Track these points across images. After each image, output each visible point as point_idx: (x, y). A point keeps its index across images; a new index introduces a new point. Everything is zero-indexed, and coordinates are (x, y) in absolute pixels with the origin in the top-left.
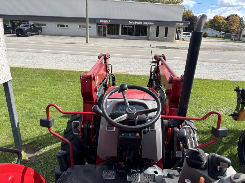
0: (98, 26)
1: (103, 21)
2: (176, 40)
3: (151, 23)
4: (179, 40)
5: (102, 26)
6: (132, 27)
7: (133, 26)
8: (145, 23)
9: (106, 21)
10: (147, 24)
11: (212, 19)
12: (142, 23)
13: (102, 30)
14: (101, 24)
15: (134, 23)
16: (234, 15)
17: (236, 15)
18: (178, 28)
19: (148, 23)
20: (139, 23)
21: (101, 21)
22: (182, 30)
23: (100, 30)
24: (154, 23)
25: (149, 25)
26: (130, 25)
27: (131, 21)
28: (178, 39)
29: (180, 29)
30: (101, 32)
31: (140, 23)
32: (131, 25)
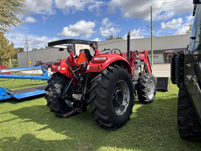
0: (165, 56)
1: (168, 51)
5: (168, 55)
9: (171, 51)
13: (168, 58)
14: (167, 54)
21: (166, 51)
23: (166, 58)
30: (167, 60)
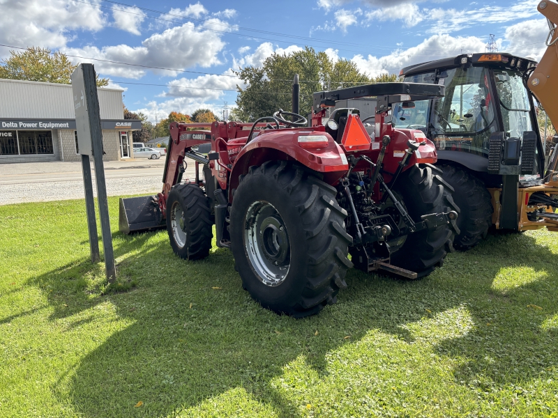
2: (124, 157)
3: (61, 125)
4: (128, 157)
6: (10, 135)
7: (14, 133)
8: (45, 126)
10: (50, 128)
11: (167, 120)
12: (38, 125)
15: (16, 125)
16: (203, 111)
17: (207, 111)
18: (123, 133)
19: (52, 125)
20: (29, 125)
22: (131, 137)
24: (66, 125)
25: (56, 130)
26: (4, 132)
27: (8, 120)
28: (126, 155)
29: (126, 135)
31: (34, 125)
32: (8, 132)
